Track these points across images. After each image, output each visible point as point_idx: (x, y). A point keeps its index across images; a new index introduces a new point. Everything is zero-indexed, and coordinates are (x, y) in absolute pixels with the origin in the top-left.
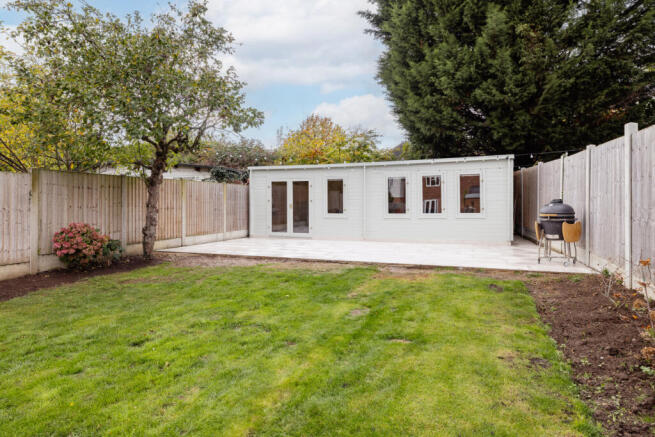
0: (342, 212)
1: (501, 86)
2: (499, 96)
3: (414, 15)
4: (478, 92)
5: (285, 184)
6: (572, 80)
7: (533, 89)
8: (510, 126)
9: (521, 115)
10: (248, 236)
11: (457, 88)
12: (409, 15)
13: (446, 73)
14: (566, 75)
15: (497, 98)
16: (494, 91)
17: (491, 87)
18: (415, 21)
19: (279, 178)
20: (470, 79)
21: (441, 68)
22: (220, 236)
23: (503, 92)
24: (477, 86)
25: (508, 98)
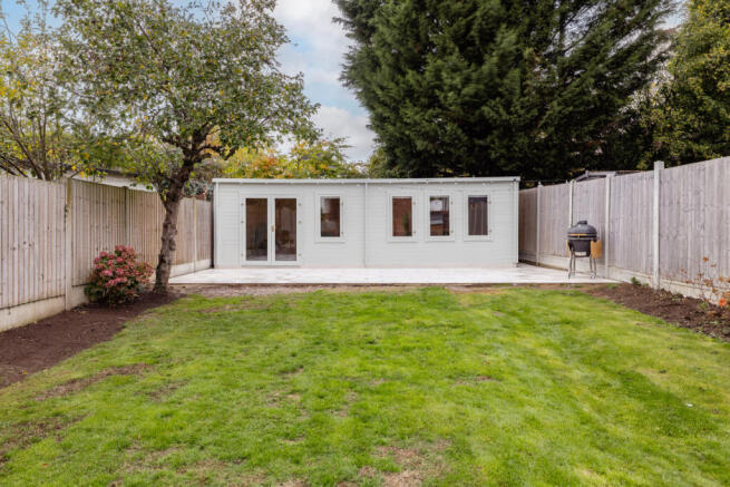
0: (338, 235)
1: (508, 106)
2: (505, 116)
3: (414, 16)
4: (485, 109)
5: (264, 201)
6: (571, 109)
7: (535, 112)
8: (508, 148)
9: (520, 137)
10: (212, 266)
11: (463, 104)
12: (408, 15)
13: (452, 88)
14: (566, 103)
15: (504, 118)
16: (501, 110)
17: (499, 105)
18: (414, 24)
19: (256, 193)
20: (476, 95)
21: (448, 81)
22: (191, 266)
23: (510, 113)
24: (484, 103)
25: (513, 118)
